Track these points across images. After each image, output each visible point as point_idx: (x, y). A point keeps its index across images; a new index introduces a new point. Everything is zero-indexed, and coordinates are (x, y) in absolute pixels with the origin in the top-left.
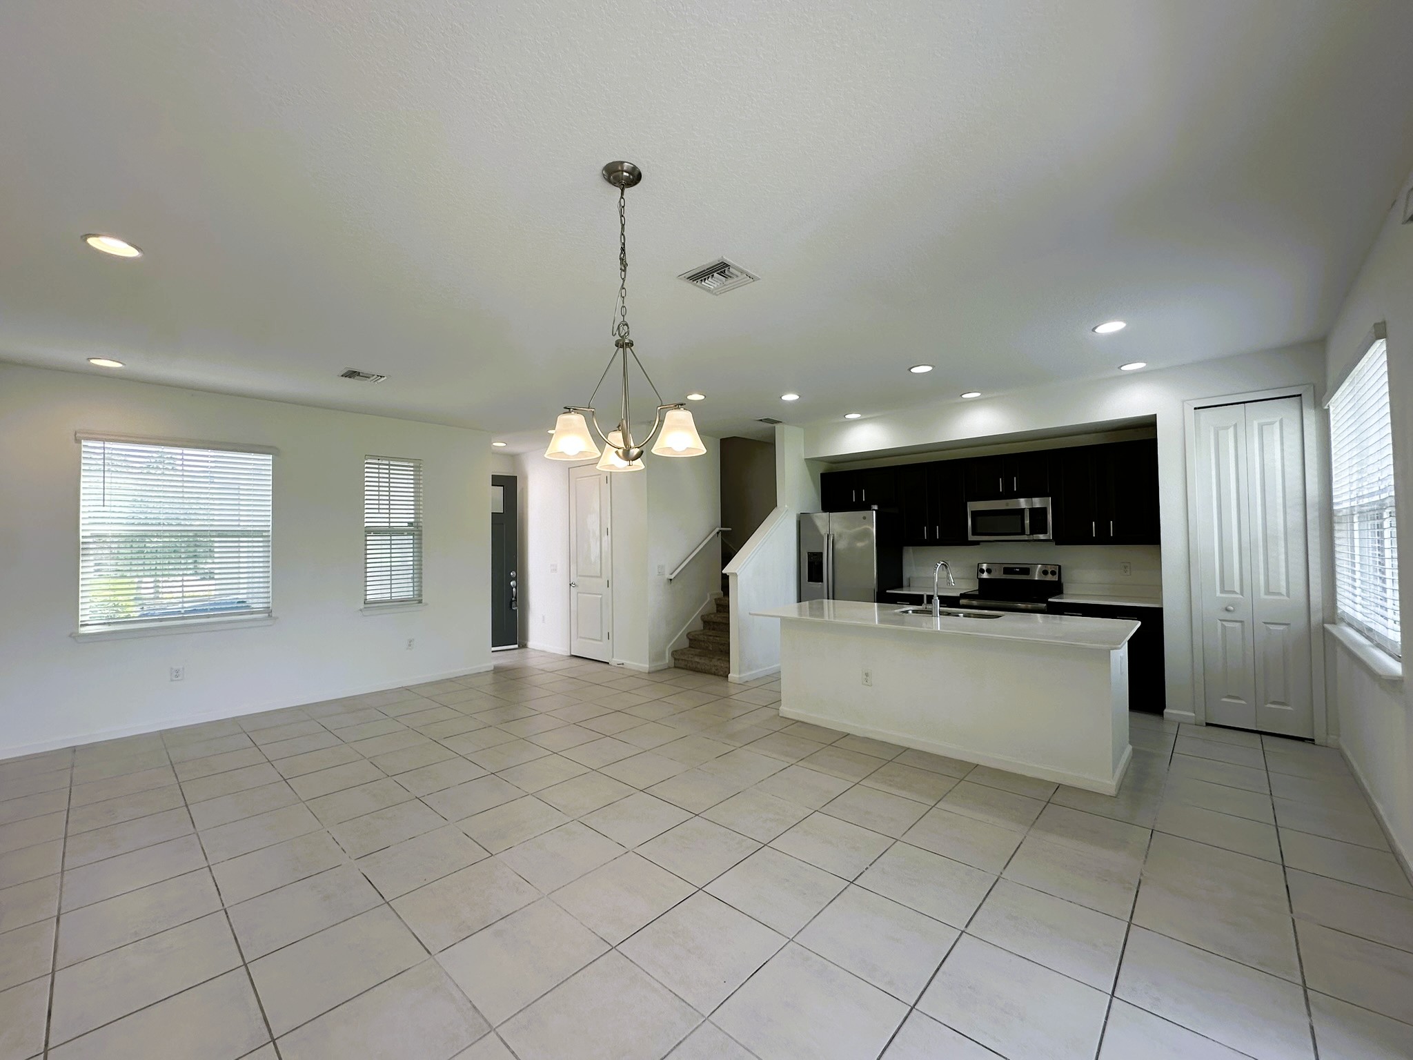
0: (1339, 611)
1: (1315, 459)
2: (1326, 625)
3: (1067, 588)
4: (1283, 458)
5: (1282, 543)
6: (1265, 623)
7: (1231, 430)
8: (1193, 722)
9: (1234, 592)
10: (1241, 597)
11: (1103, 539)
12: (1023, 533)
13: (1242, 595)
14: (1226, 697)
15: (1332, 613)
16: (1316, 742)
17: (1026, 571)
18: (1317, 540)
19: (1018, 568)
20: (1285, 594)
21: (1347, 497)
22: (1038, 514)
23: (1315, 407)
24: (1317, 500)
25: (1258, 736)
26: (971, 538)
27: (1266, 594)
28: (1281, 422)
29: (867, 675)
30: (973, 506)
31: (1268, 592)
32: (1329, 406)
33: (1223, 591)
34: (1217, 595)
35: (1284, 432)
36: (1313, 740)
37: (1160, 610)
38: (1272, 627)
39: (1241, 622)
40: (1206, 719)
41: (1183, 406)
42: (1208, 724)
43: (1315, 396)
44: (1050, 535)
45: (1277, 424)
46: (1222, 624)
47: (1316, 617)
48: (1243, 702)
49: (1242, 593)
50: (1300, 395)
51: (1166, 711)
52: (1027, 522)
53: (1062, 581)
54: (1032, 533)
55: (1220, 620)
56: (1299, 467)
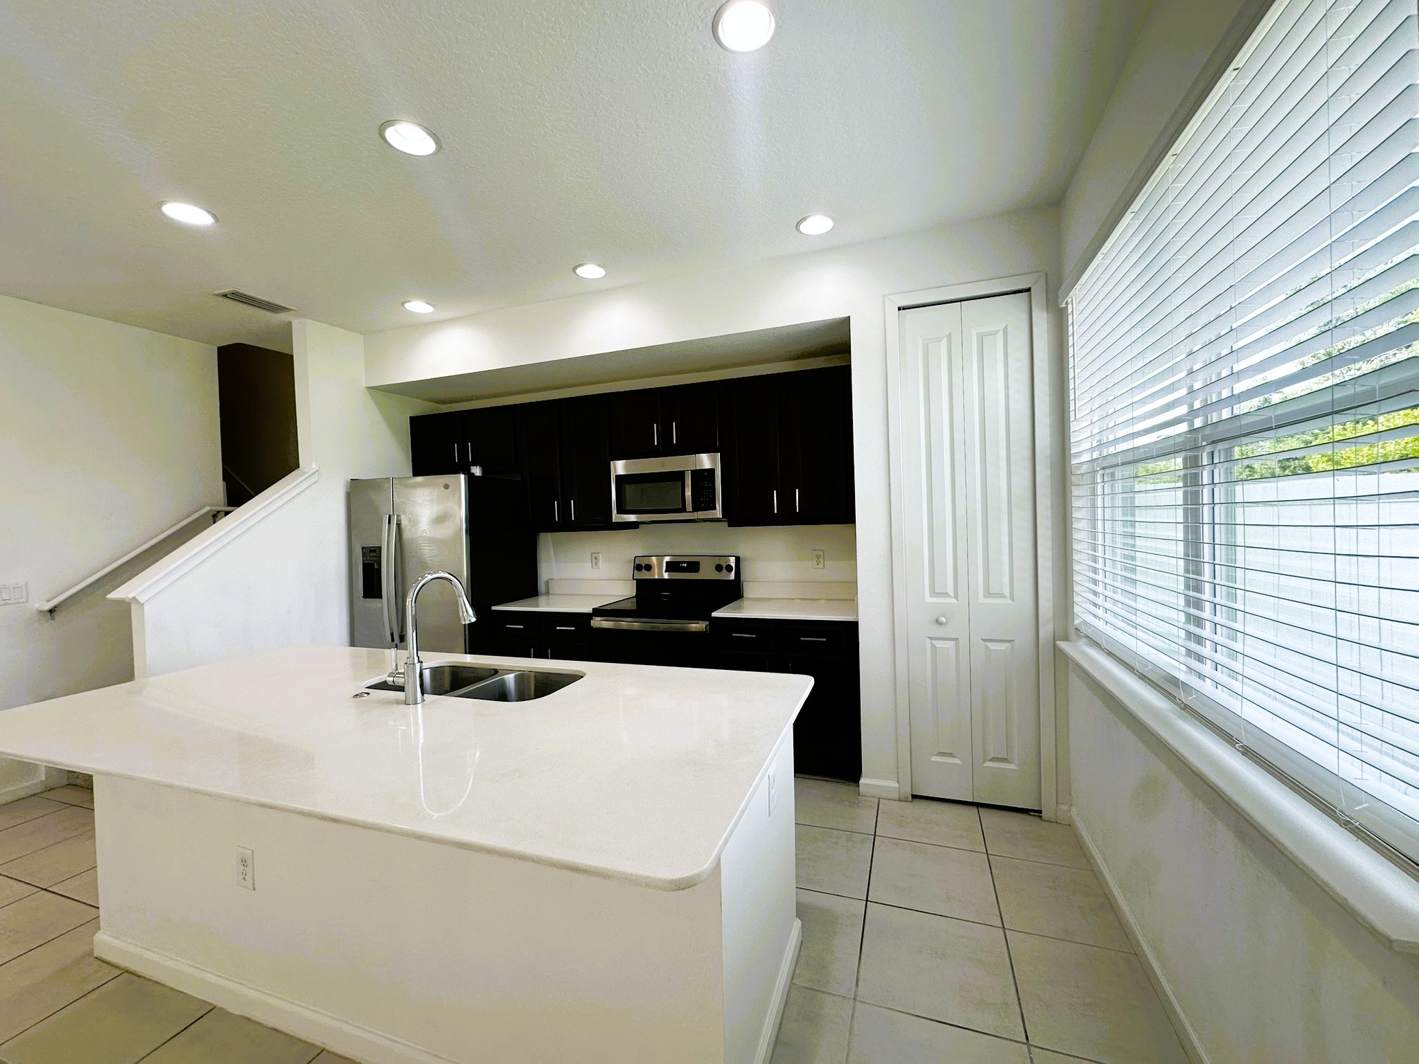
0: (1077, 622)
1: (1047, 388)
2: (1058, 643)
3: (749, 590)
4: (1007, 387)
5: (1005, 518)
6: (985, 640)
7: (944, 342)
8: (896, 796)
9: (946, 595)
10: (956, 601)
11: (786, 518)
12: (683, 510)
13: (957, 600)
14: (937, 755)
15: (1066, 625)
16: (1044, 815)
17: (694, 566)
18: (1049, 513)
19: (684, 562)
20: (1008, 596)
21: (1086, 446)
22: (700, 478)
23: (1047, 310)
24: (1048, 452)
25: (974, 810)
26: (616, 517)
27: (985, 597)
28: (1005, 330)
29: (244, 862)
30: (620, 467)
31: (988, 593)
32: (1067, 303)
33: (934, 593)
34: (926, 600)
35: (1009, 347)
36: (1040, 812)
37: (856, 623)
38: (993, 646)
39: (956, 640)
40: (912, 790)
41: (884, 299)
42: (914, 797)
43: (1047, 293)
44: (718, 513)
45: (1001, 334)
46: (932, 644)
47: (1046, 631)
48: (957, 761)
49: (956, 597)
50: (1028, 290)
51: (862, 781)
52: (688, 493)
53: (742, 578)
54: (696, 509)
55: (931, 638)
56: (1027, 403)
